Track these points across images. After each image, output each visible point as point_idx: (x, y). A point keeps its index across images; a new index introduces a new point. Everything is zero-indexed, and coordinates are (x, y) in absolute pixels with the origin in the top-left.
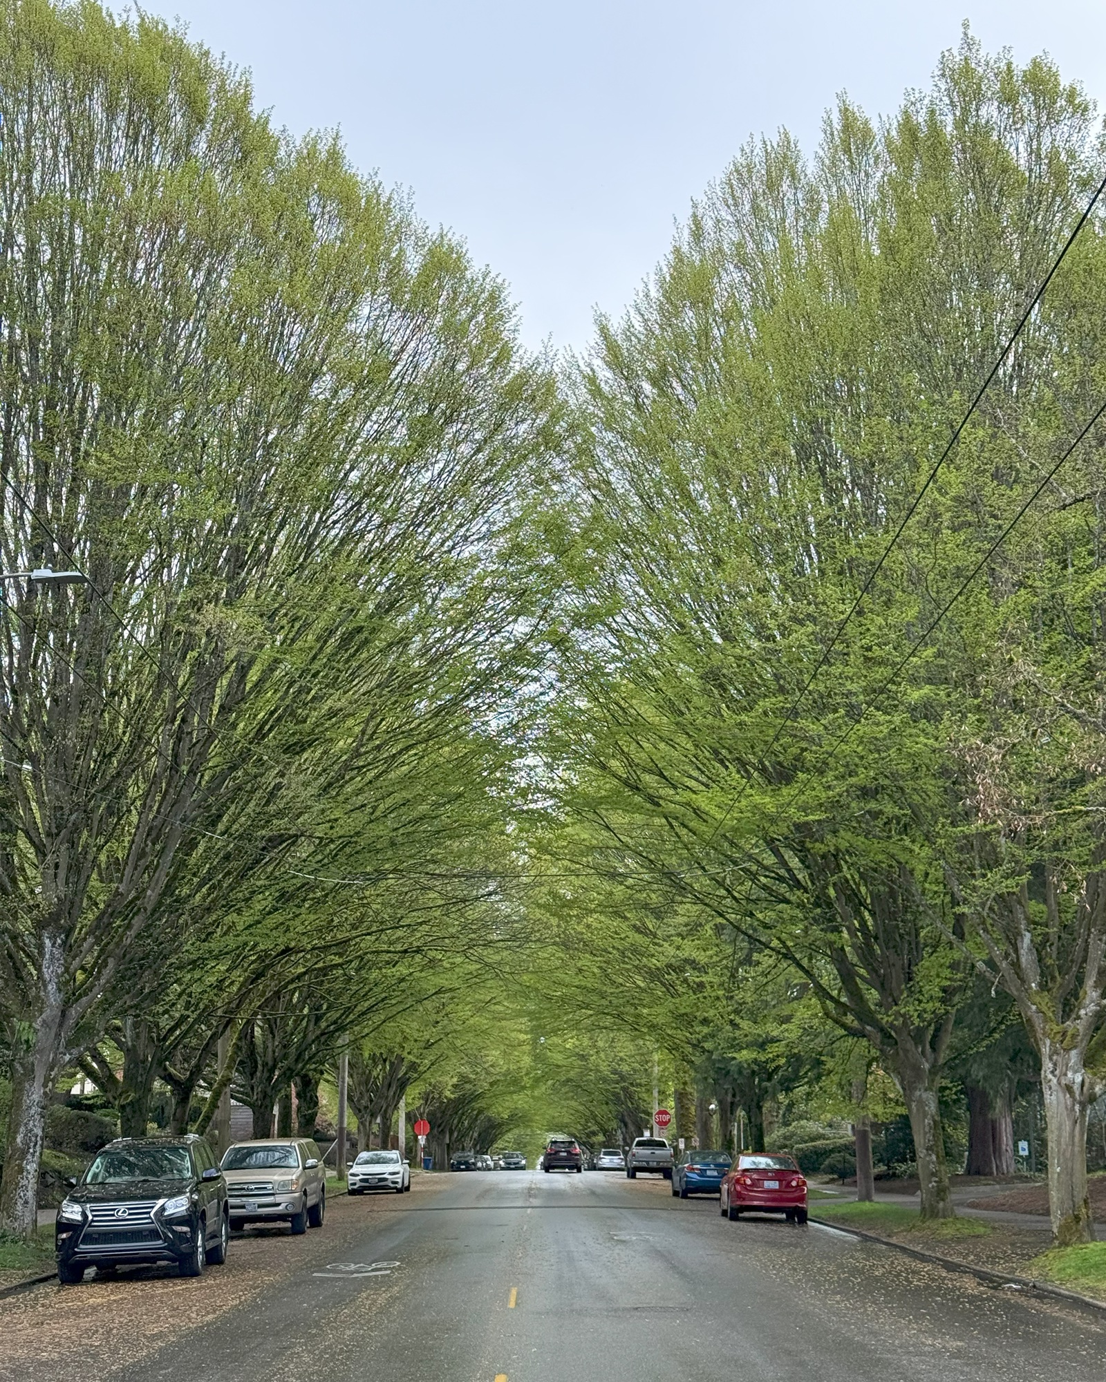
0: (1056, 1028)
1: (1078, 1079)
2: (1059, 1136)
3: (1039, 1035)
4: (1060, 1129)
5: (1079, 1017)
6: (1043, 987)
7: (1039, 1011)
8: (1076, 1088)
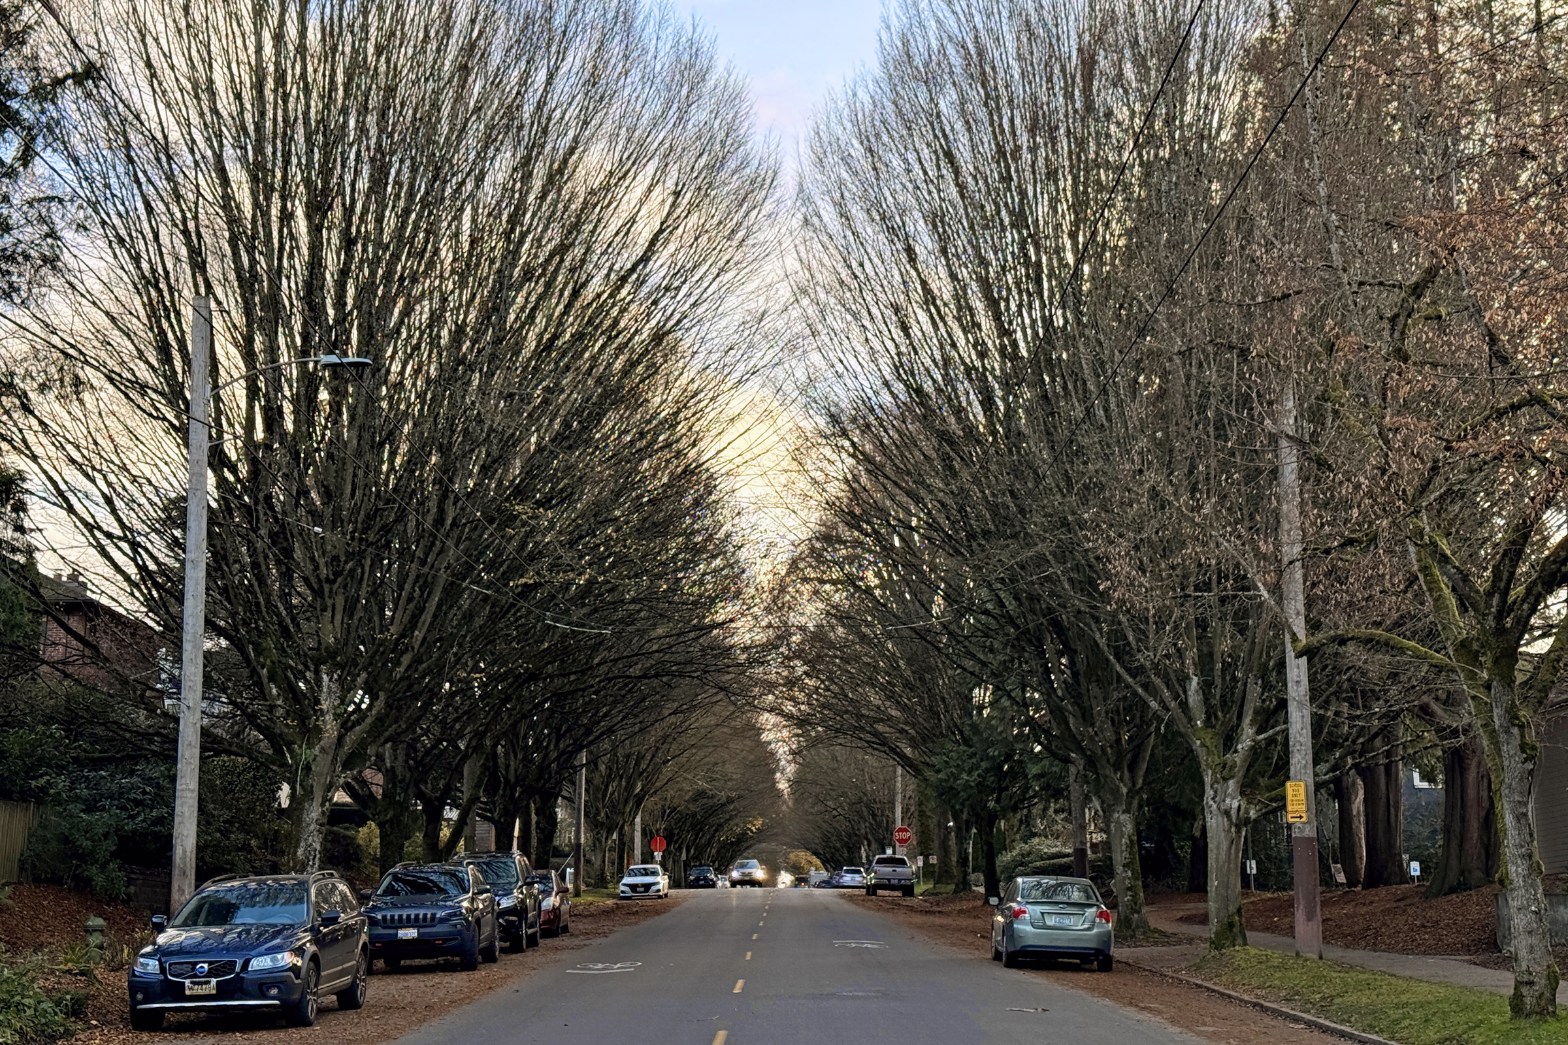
0: (1217, 761)
1: (1235, 804)
2: (1218, 855)
3: (1203, 766)
4: (1218, 848)
5: (1236, 751)
6: (1208, 723)
7: (1203, 745)
8: (1233, 813)
